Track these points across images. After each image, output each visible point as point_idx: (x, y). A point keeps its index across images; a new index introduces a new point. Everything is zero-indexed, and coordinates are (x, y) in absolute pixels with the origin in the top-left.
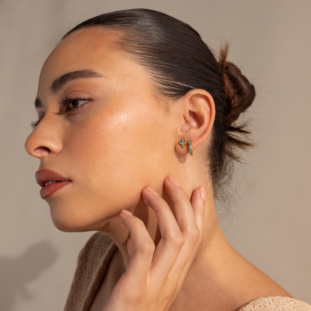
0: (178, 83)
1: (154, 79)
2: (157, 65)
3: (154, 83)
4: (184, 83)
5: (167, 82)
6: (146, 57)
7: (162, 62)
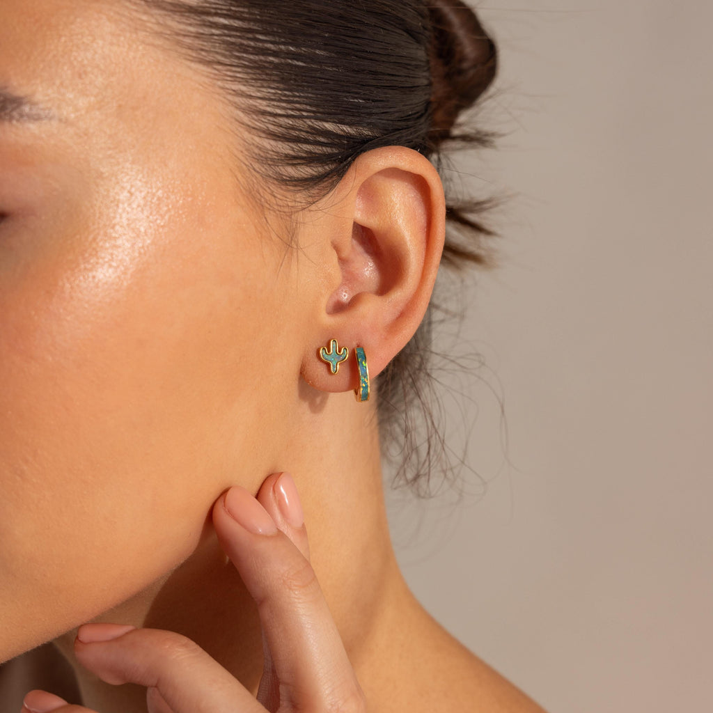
0: (329, 126)
1: (246, 119)
2: (257, 58)
3: (246, 135)
4: (344, 124)
5: (293, 128)
6: (216, 25)
7: (272, 42)
